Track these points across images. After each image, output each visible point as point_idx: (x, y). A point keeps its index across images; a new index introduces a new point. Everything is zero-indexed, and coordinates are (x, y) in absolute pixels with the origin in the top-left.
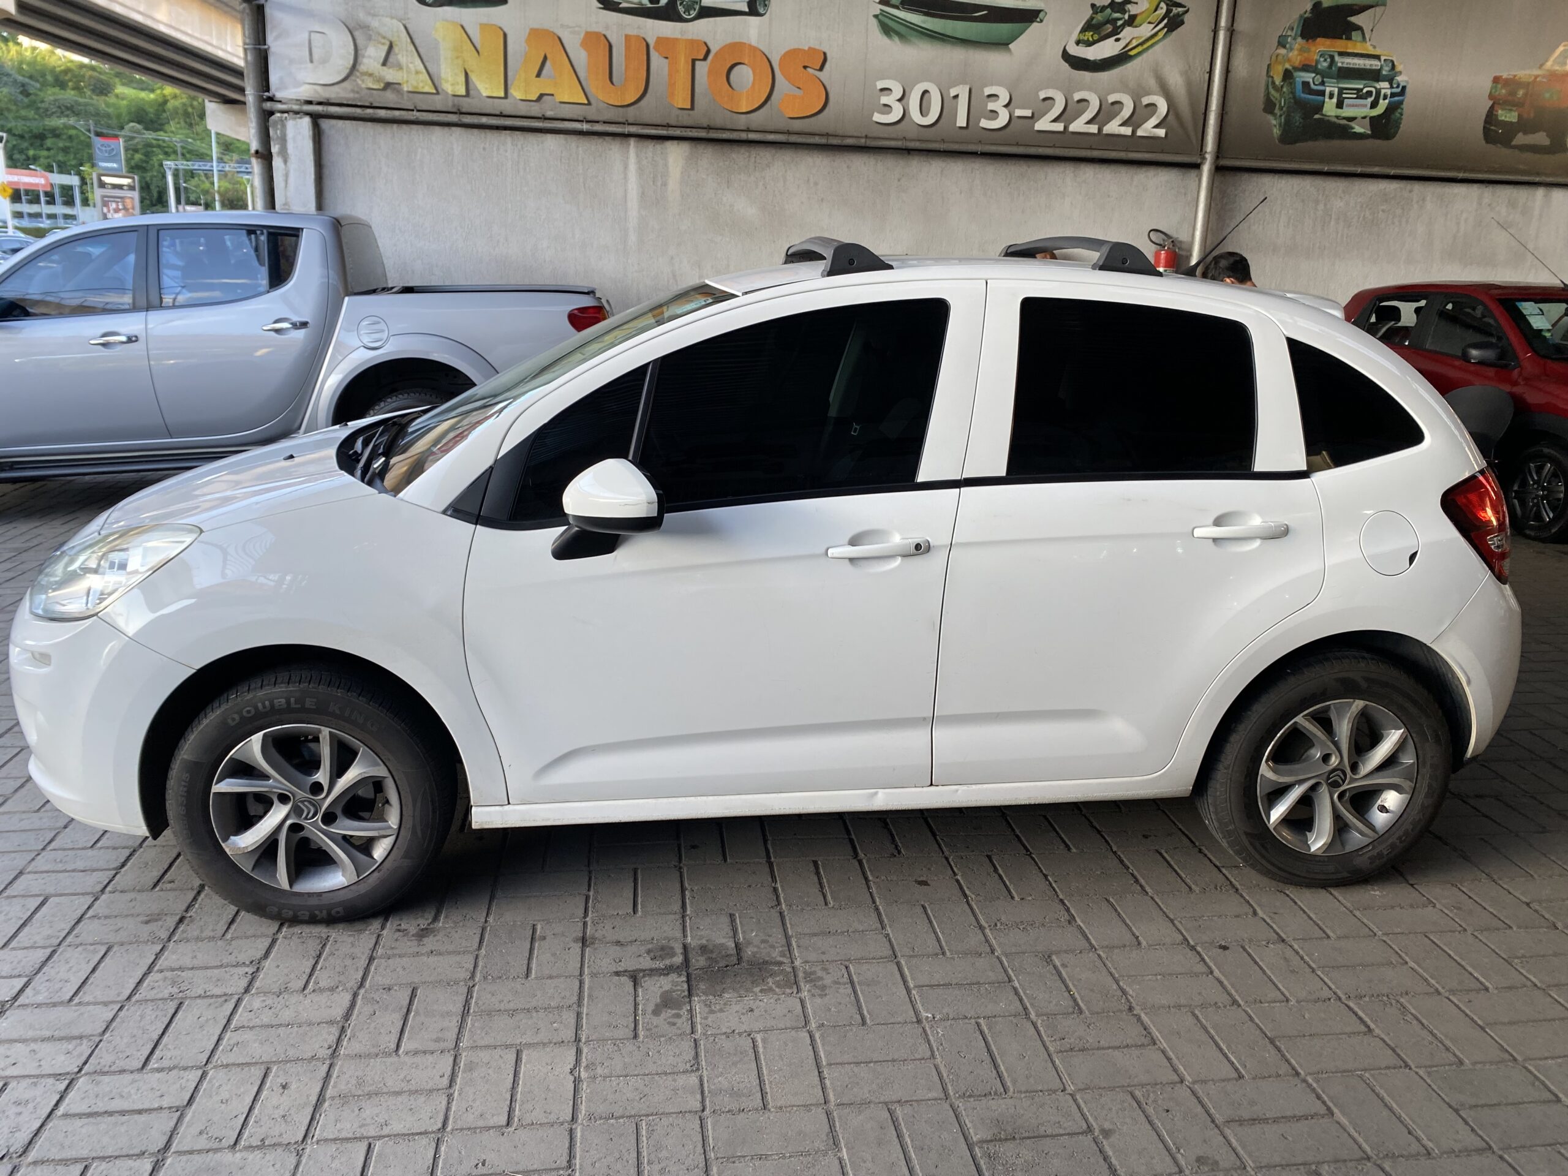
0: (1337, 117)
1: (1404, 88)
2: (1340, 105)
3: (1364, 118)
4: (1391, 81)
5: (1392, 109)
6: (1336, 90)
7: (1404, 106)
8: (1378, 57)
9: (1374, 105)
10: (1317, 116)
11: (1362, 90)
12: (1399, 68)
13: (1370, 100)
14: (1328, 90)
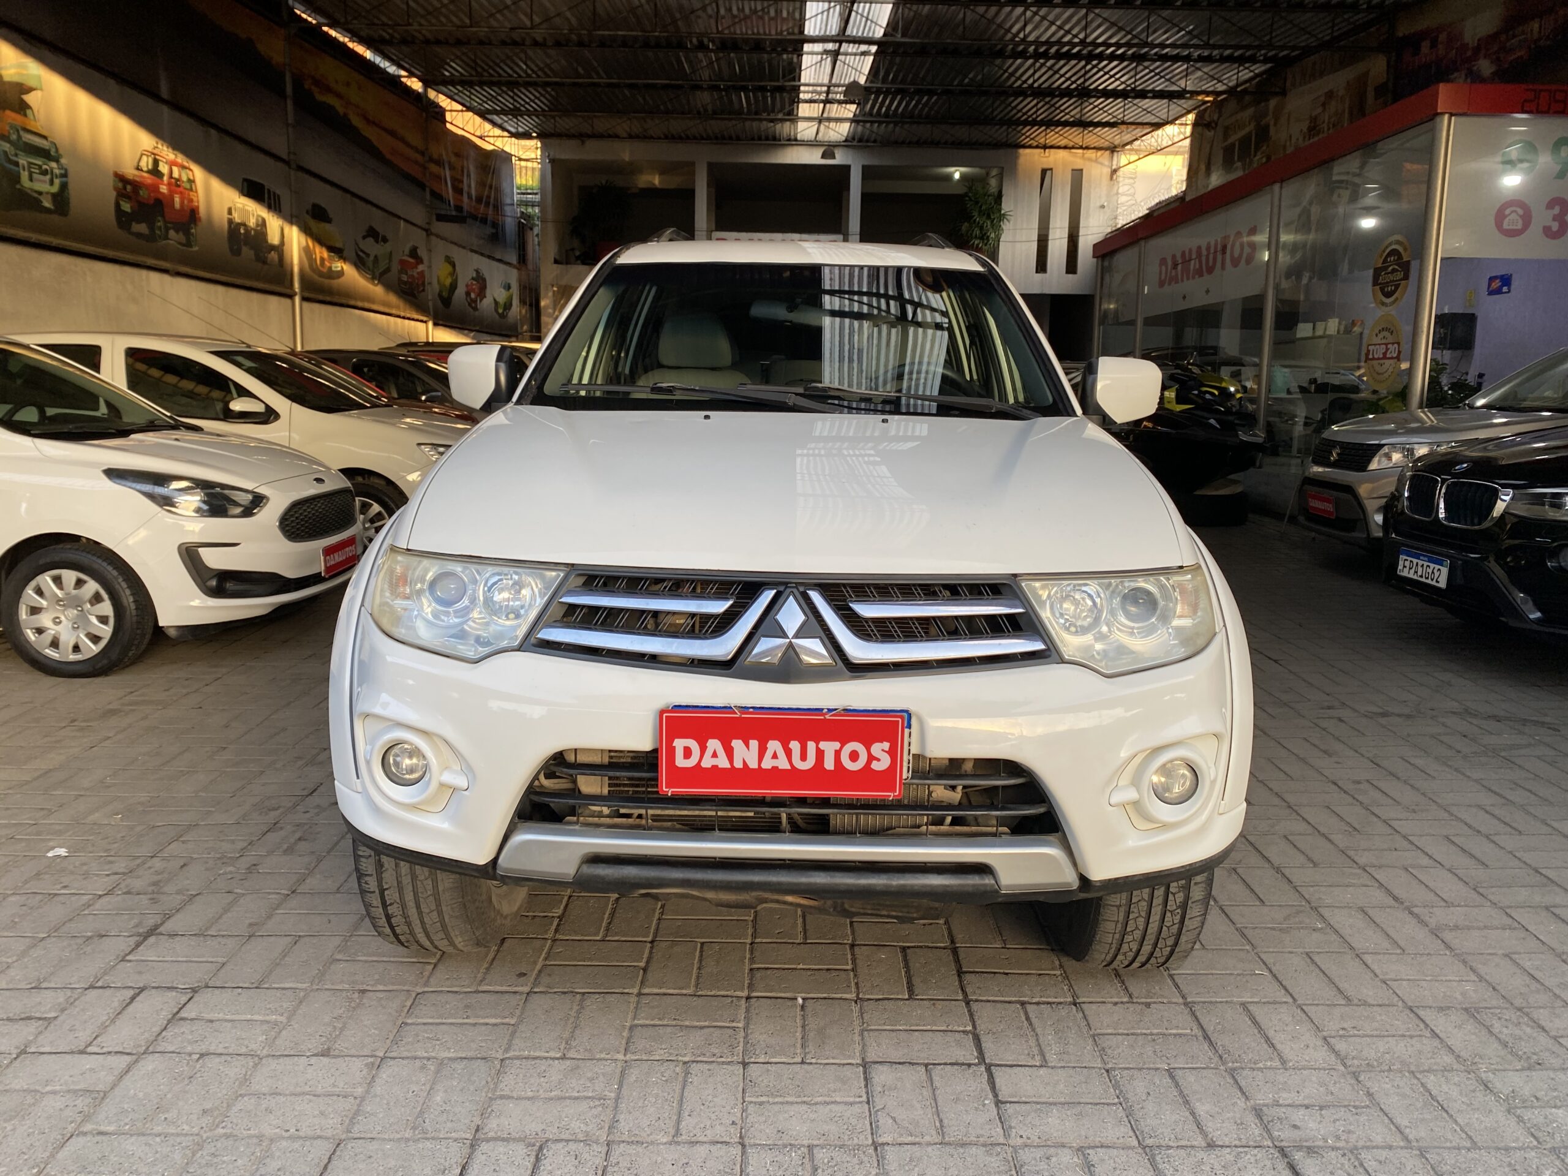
0: (32, 190)
1: (66, 170)
2: (31, 179)
3: (47, 193)
4: (57, 161)
5: (64, 187)
6: (25, 163)
7: (71, 186)
8: (45, 137)
9: (52, 183)
10: (18, 186)
11: (40, 167)
12: (61, 151)
13: (48, 177)
14: (23, 161)
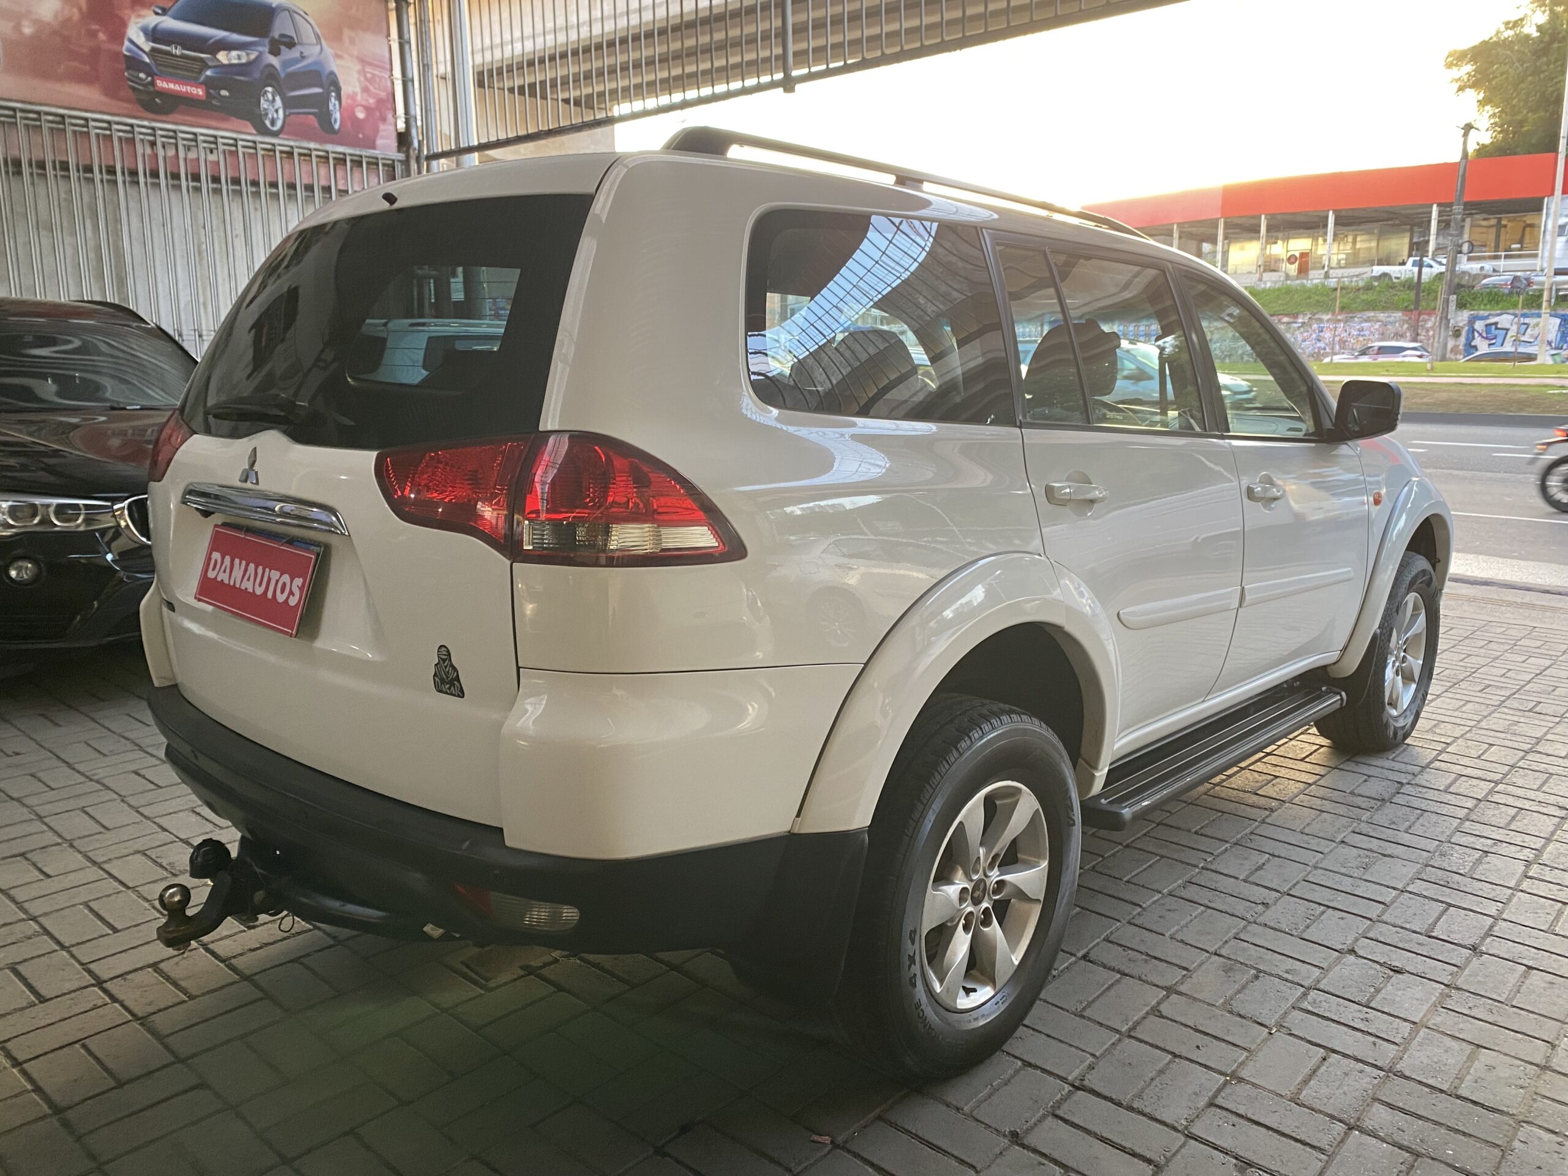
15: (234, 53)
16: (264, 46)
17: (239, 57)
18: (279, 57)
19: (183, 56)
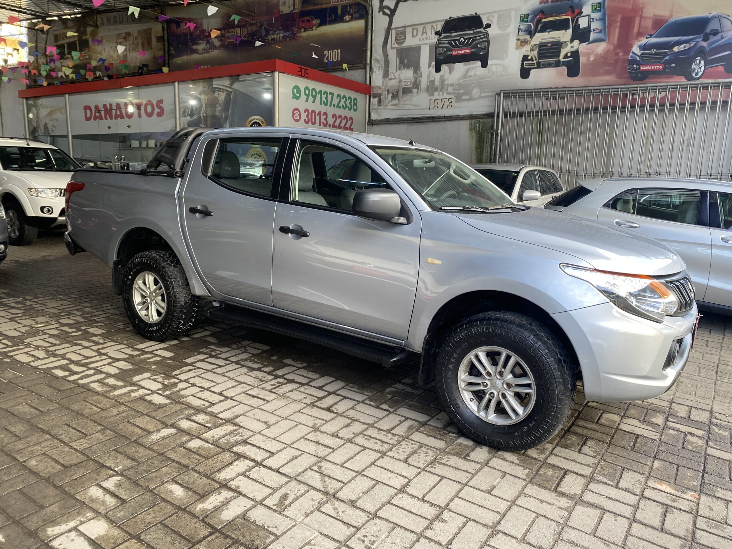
15: (682, 46)
16: (700, 38)
17: (685, 47)
18: (708, 42)
19: (656, 53)
